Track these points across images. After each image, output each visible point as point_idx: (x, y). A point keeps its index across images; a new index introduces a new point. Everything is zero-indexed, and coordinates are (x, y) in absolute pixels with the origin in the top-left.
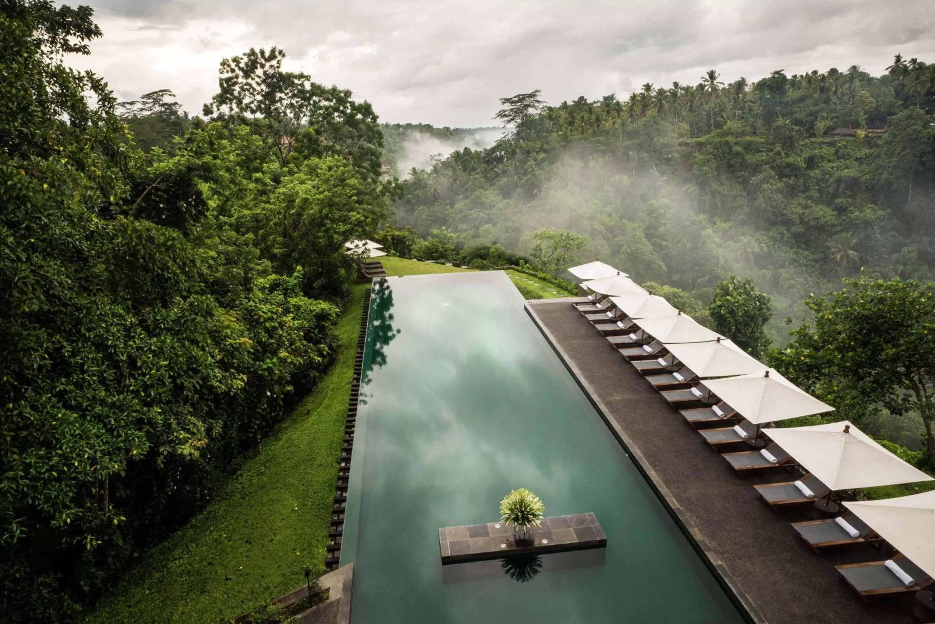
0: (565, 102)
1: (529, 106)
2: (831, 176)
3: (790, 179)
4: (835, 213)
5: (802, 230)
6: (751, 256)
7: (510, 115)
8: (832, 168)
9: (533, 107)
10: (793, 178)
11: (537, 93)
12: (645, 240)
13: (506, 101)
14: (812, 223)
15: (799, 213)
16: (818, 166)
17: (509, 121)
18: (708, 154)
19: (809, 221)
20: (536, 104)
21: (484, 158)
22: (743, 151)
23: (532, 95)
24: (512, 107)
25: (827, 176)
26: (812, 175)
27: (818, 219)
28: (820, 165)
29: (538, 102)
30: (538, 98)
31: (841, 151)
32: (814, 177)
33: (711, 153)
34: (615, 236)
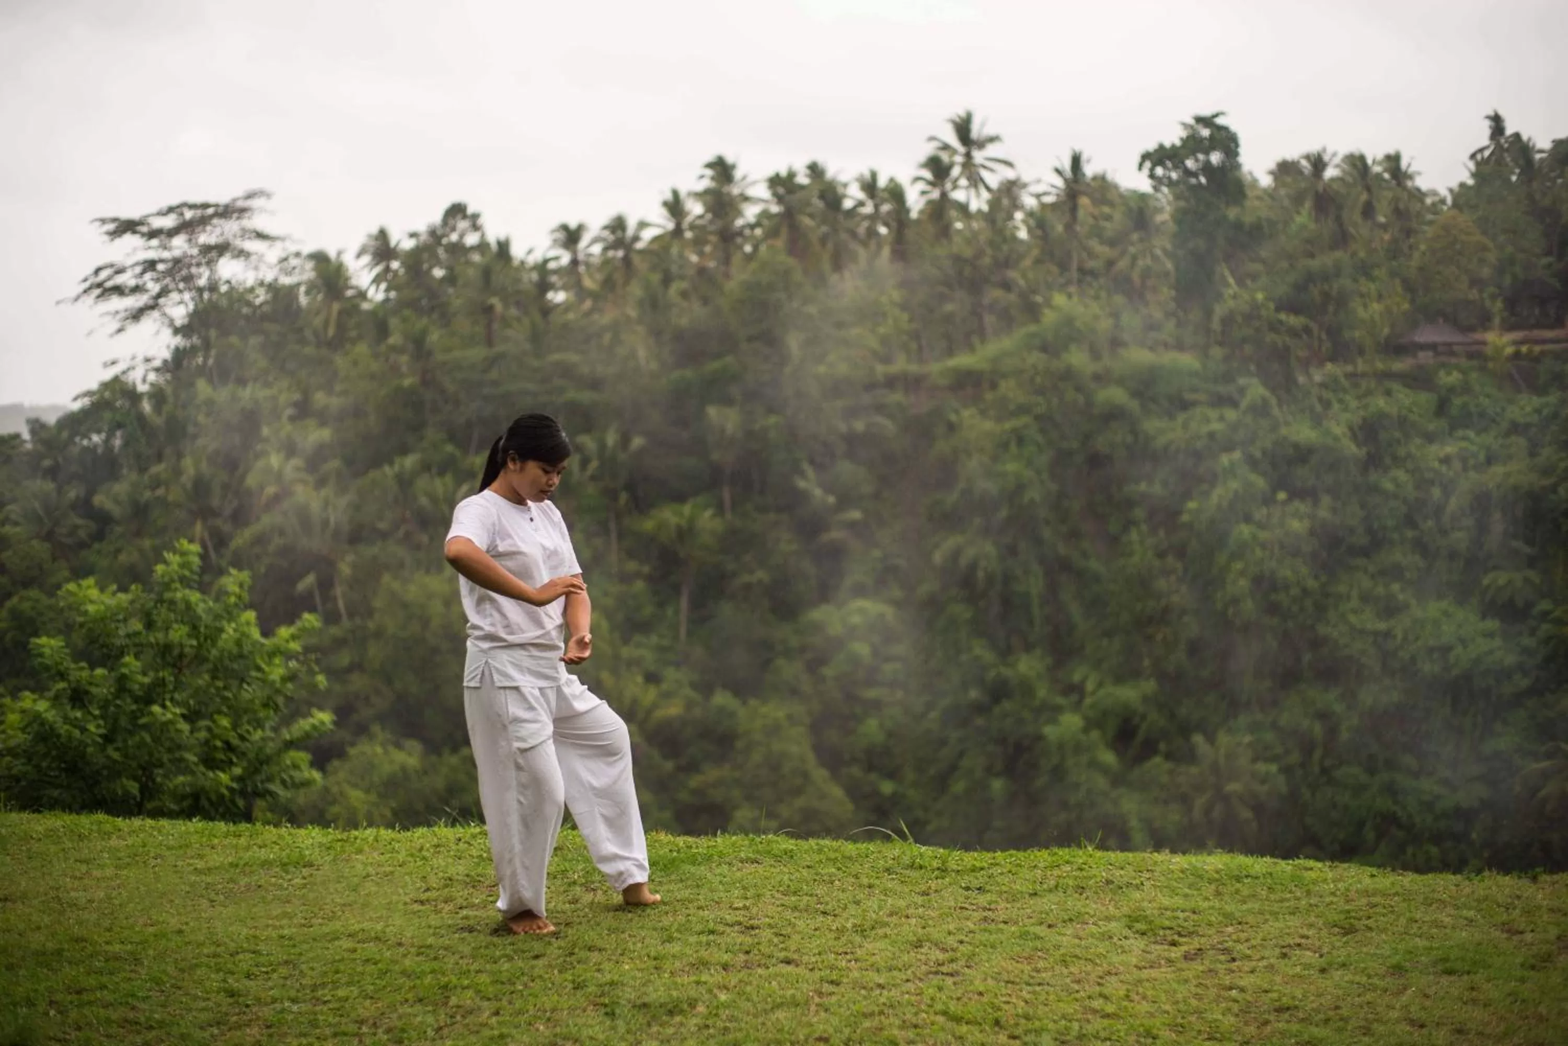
0: (383, 235)
1: (222, 249)
2: (1447, 490)
3: (1316, 502)
4: (1492, 624)
5: (1395, 696)
6: (1246, 814)
7: (137, 289)
8: (1446, 460)
9: (242, 254)
10: (1326, 500)
11: (255, 203)
12: (820, 774)
13: (127, 227)
14: (1428, 668)
15: (1376, 633)
16: (1395, 458)
17: (137, 315)
18: (1014, 414)
19: (1413, 659)
20: (251, 245)
21: (36, 457)
22: (1134, 405)
23: (227, 212)
24: (152, 255)
25: (1436, 492)
26: (1388, 486)
27: (1446, 650)
28: (1402, 452)
29: (261, 236)
30: (257, 222)
31: (1457, 401)
32: (1396, 496)
33: (1022, 410)
34: (692, 767)
